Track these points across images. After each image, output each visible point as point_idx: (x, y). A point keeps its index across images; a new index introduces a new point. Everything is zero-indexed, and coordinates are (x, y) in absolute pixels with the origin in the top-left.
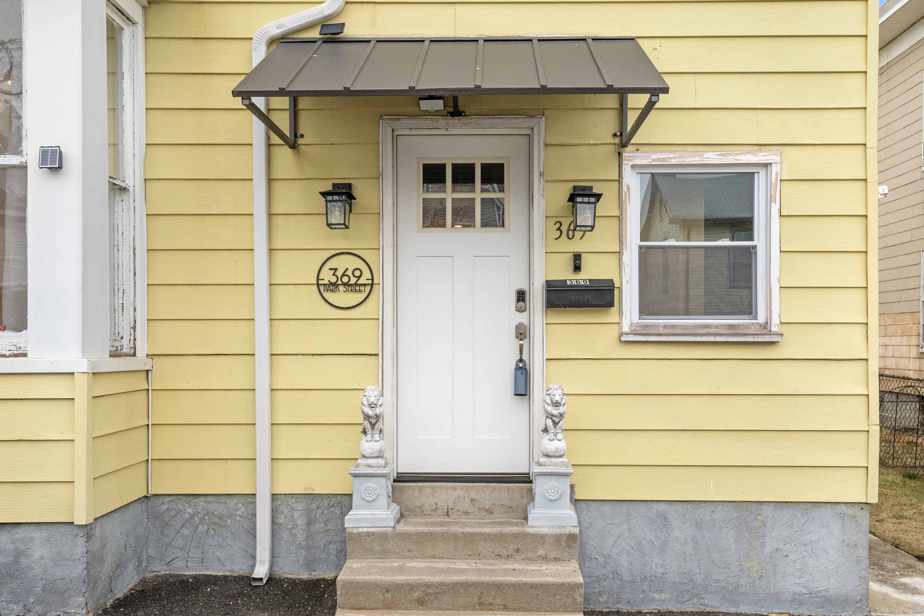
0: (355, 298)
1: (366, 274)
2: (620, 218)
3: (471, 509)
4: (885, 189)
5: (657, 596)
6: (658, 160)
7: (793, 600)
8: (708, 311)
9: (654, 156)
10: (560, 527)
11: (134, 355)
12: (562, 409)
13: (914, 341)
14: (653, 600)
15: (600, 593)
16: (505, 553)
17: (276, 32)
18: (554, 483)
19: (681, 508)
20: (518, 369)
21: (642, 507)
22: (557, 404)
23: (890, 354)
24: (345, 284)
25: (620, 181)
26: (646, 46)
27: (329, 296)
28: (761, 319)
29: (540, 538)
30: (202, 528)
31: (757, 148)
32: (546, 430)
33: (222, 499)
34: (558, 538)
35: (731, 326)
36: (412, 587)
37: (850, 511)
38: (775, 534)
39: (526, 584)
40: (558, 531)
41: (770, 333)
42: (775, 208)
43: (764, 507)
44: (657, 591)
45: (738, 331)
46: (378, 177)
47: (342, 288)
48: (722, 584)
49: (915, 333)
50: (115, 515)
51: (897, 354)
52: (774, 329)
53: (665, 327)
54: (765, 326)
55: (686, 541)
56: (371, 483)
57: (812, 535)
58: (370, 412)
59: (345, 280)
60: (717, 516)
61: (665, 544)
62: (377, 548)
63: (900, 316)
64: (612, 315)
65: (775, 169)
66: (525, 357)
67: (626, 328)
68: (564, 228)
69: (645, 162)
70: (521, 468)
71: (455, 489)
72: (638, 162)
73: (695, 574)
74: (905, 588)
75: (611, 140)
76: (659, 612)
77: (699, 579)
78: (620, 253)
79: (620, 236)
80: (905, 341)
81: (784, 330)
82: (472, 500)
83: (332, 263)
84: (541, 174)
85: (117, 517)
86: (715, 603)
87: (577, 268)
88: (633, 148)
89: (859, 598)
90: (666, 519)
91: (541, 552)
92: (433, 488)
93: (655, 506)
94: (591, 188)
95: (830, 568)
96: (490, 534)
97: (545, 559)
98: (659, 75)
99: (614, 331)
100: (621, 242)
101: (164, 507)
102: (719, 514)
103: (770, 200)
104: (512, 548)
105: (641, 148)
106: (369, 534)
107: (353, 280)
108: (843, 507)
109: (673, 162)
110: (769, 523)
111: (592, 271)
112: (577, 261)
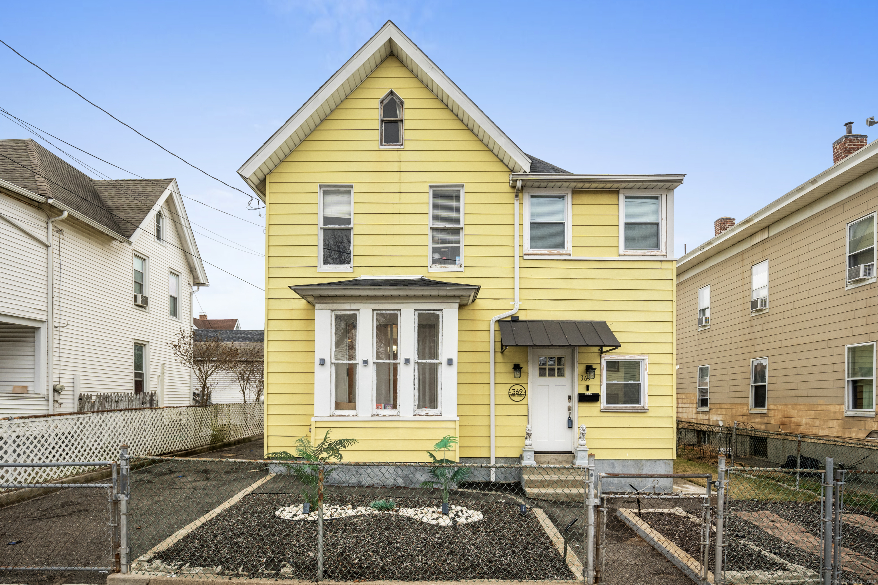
0: (520, 398)
1: (524, 391)
2: (601, 375)
3: (556, 462)
4: (678, 366)
6: (612, 358)
8: (625, 402)
10: (584, 465)
12: (585, 432)
13: (695, 406)
14: (610, 489)
16: (567, 472)
17: (498, 319)
18: (583, 453)
19: (618, 461)
20: (568, 420)
21: (607, 461)
22: (584, 430)
23: (684, 411)
24: (517, 394)
25: (601, 364)
26: (608, 324)
27: (512, 397)
28: (642, 405)
29: (577, 469)
31: (641, 354)
32: (580, 438)
35: (633, 407)
37: (668, 462)
38: (646, 469)
40: (583, 467)
41: (645, 409)
42: (646, 372)
43: (642, 461)
44: (611, 486)
45: (635, 409)
46: (528, 362)
49: (695, 402)
51: (687, 412)
52: (646, 408)
54: (643, 407)
55: (620, 471)
56: (529, 453)
58: (529, 432)
62: (532, 471)
63: (689, 395)
64: (598, 403)
65: (646, 360)
66: (571, 416)
67: (602, 408)
68: (584, 378)
69: (608, 359)
70: (569, 450)
72: (606, 358)
74: (684, 487)
75: (598, 351)
77: (623, 483)
78: (601, 385)
79: (601, 380)
80: (691, 405)
81: (649, 408)
83: (513, 388)
84: (577, 361)
87: (588, 389)
88: (605, 354)
90: (613, 465)
91: (579, 473)
92: (544, 456)
93: (610, 460)
94: (592, 366)
98: (619, 343)
99: (599, 408)
100: (601, 382)
102: (630, 463)
103: (645, 370)
105: (607, 354)
106: (528, 467)
107: (520, 393)
108: (665, 461)
109: (616, 358)
110: (644, 466)
111: (592, 391)
112: (588, 388)
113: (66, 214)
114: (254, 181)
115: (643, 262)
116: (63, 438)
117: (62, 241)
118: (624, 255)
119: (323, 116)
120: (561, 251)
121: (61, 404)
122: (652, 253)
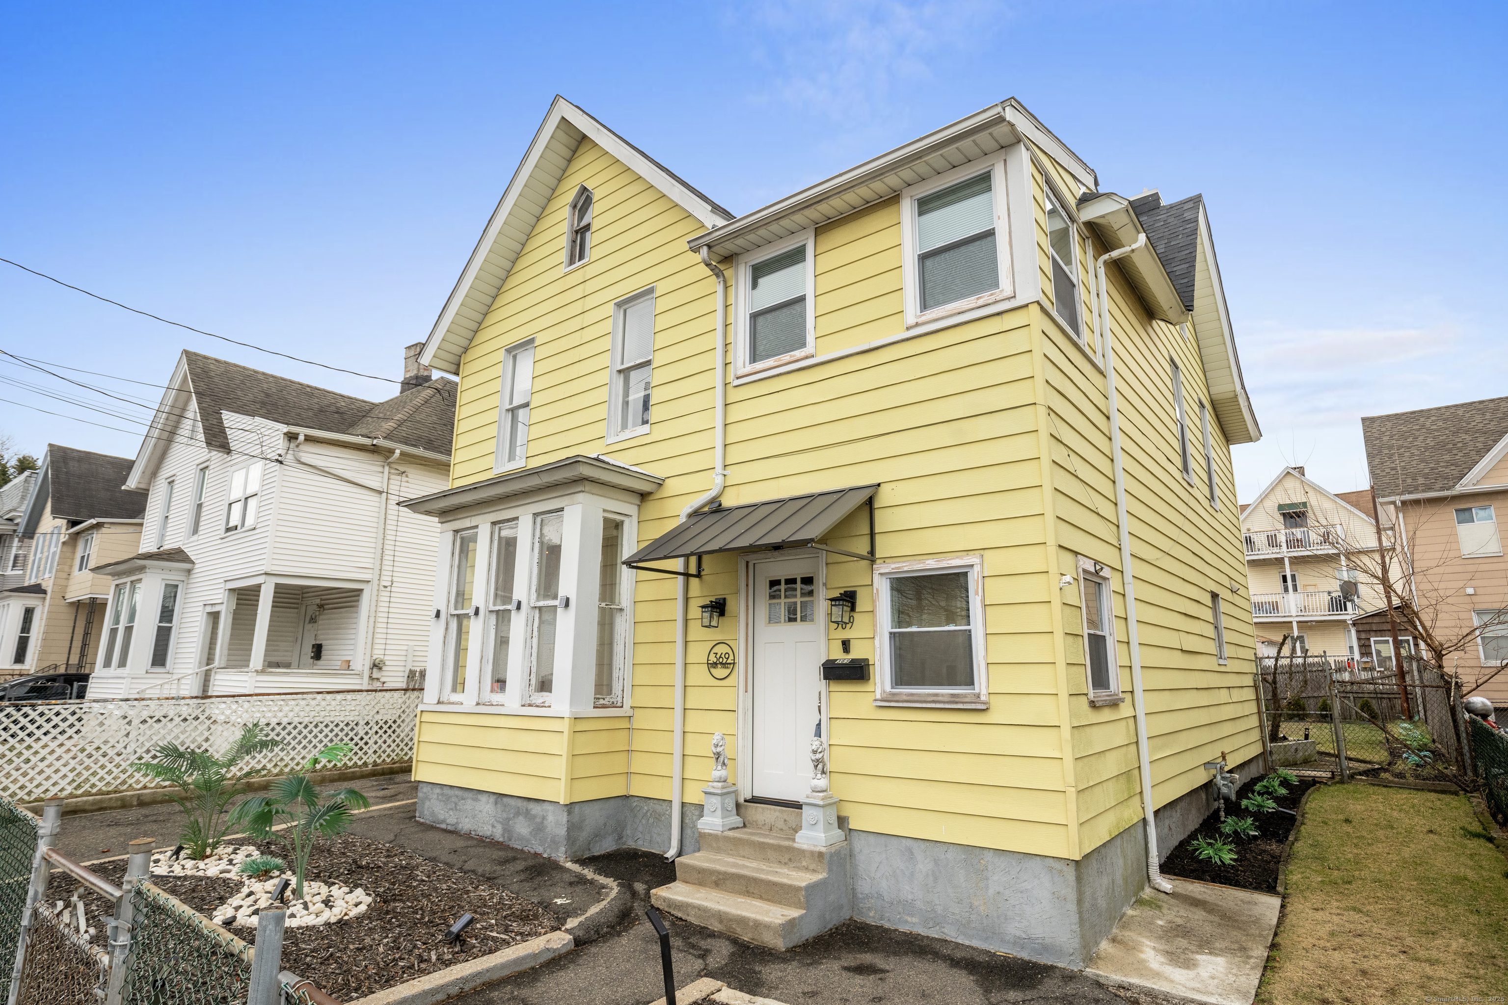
0: (725, 672)
1: (731, 657)
2: (874, 613)
3: (784, 827)
5: (909, 919)
6: (896, 568)
7: (1015, 943)
9: (893, 566)
10: (814, 846)
11: (622, 707)
12: (818, 756)
14: (907, 922)
15: (869, 909)
16: (783, 861)
17: (690, 510)
18: (814, 811)
19: (923, 845)
20: (819, 724)
21: (895, 841)
22: (815, 752)
24: (721, 663)
25: (871, 585)
26: (886, 488)
27: (712, 671)
28: (977, 689)
29: (802, 852)
30: (651, 821)
31: (965, 553)
33: (661, 802)
34: (812, 853)
35: (953, 695)
36: (712, 872)
37: (1058, 865)
38: (996, 878)
39: (770, 881)
40: (812, 848)
41: (984, 701)
42: (979, 599)
43: (985, 852)
44: (908, 915)
45: (957, 700)
46: (737, 592)
47: (719, 666)
48: (957, 917)
50: (595, 803)
52: (987, 698)
53: (929, 695)
54: (981, 695)
55: (927, 875)
57: (1026, 883)
58: (715, 750)
59: (721, 660)
60: (949, 855)
61: (912, 874)
62: (715, 845)
65: (977, 569)
67: (880, 696)
69: (887, 571)
71: (775, 811)
72: (882, 571)
73: (936, 905)
74: (1183, 962)
76: (911, 933)
77: (939, 910)
78: (875, 638)
79: (875, 626)
81: (993, 699)
82: (785, 821)
83: (715, 650)
85: (597, 806)
86: (953, 934)
87: (846, 650)
88: (881, 561)
89: (1071, 951)
90: (912, 853)
91: (804, 864)
92: (763, 809)
93: (904, 840)
94: (852, 592)
95: (1044, 917)
96: (773, 845)
97: (807, 869)
99: (870, 698)
100: (875, 631)
101: (635, 804)
103: (975, 593)
104: (787, 857)
105: (887, 560)
106: (710, 835)
107: (725, 661)
108: (1051, 860)
109: (906, 569)
110: (990, 868)
111: (856, 653)
112: (846, 645)
113: (398, 452)
114: (449, 369)
115: (958, 329)
116: (385, 727)
117: (403, 484)
118: (917, 325)
119: (513, 256)
120: (798, 354)
121: (384, 683)
122: (981, 302)
